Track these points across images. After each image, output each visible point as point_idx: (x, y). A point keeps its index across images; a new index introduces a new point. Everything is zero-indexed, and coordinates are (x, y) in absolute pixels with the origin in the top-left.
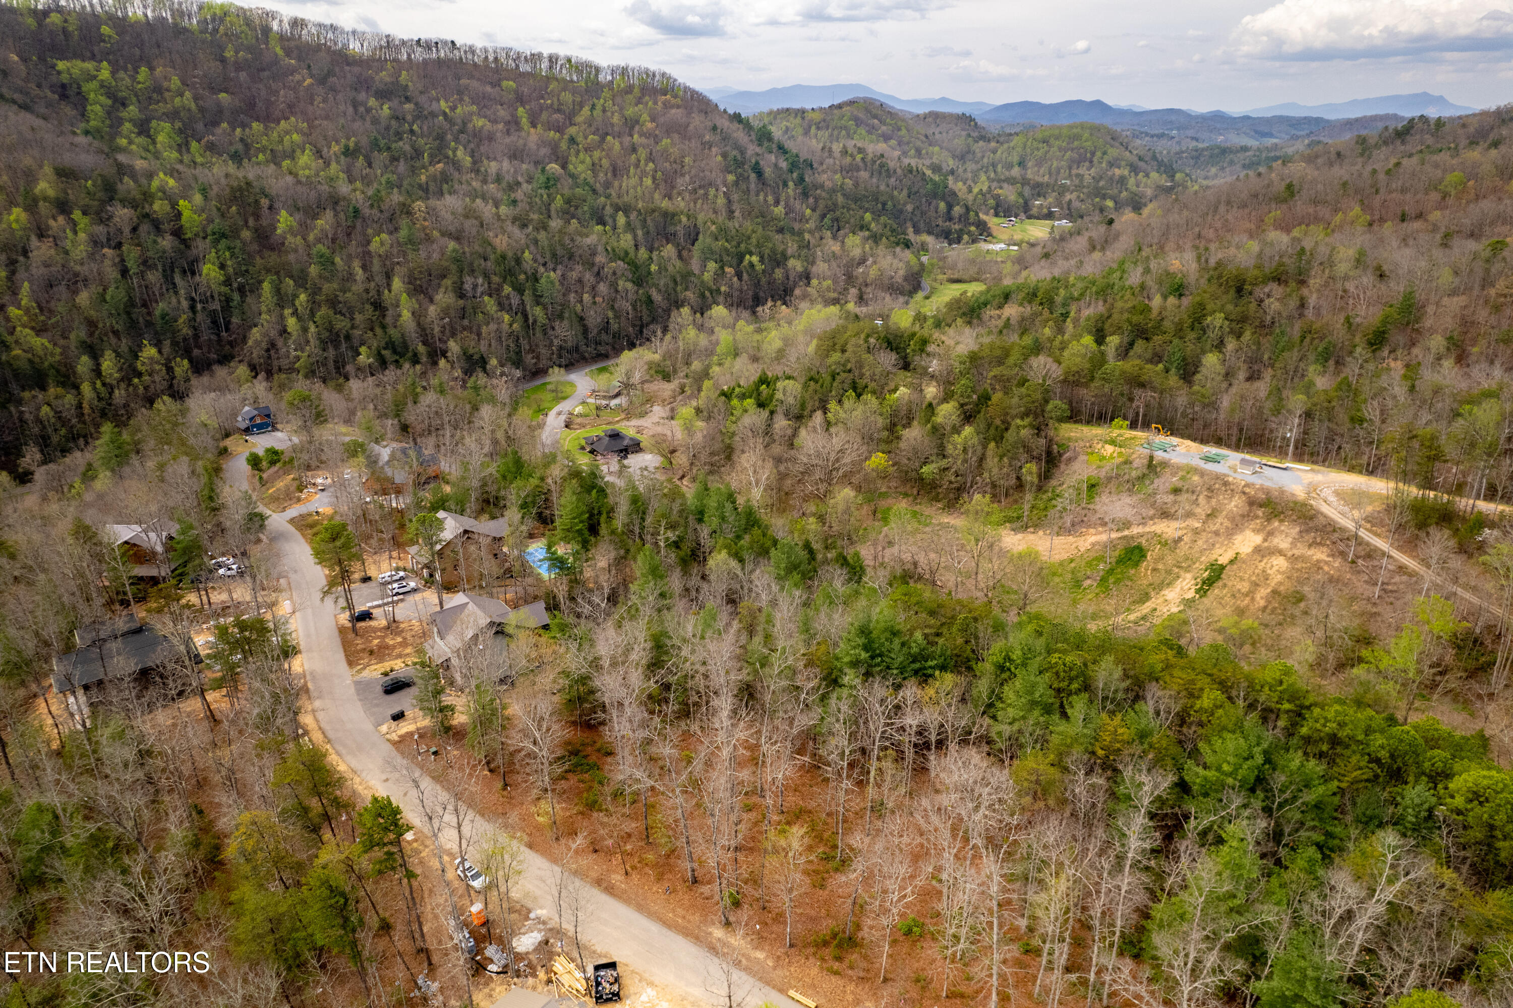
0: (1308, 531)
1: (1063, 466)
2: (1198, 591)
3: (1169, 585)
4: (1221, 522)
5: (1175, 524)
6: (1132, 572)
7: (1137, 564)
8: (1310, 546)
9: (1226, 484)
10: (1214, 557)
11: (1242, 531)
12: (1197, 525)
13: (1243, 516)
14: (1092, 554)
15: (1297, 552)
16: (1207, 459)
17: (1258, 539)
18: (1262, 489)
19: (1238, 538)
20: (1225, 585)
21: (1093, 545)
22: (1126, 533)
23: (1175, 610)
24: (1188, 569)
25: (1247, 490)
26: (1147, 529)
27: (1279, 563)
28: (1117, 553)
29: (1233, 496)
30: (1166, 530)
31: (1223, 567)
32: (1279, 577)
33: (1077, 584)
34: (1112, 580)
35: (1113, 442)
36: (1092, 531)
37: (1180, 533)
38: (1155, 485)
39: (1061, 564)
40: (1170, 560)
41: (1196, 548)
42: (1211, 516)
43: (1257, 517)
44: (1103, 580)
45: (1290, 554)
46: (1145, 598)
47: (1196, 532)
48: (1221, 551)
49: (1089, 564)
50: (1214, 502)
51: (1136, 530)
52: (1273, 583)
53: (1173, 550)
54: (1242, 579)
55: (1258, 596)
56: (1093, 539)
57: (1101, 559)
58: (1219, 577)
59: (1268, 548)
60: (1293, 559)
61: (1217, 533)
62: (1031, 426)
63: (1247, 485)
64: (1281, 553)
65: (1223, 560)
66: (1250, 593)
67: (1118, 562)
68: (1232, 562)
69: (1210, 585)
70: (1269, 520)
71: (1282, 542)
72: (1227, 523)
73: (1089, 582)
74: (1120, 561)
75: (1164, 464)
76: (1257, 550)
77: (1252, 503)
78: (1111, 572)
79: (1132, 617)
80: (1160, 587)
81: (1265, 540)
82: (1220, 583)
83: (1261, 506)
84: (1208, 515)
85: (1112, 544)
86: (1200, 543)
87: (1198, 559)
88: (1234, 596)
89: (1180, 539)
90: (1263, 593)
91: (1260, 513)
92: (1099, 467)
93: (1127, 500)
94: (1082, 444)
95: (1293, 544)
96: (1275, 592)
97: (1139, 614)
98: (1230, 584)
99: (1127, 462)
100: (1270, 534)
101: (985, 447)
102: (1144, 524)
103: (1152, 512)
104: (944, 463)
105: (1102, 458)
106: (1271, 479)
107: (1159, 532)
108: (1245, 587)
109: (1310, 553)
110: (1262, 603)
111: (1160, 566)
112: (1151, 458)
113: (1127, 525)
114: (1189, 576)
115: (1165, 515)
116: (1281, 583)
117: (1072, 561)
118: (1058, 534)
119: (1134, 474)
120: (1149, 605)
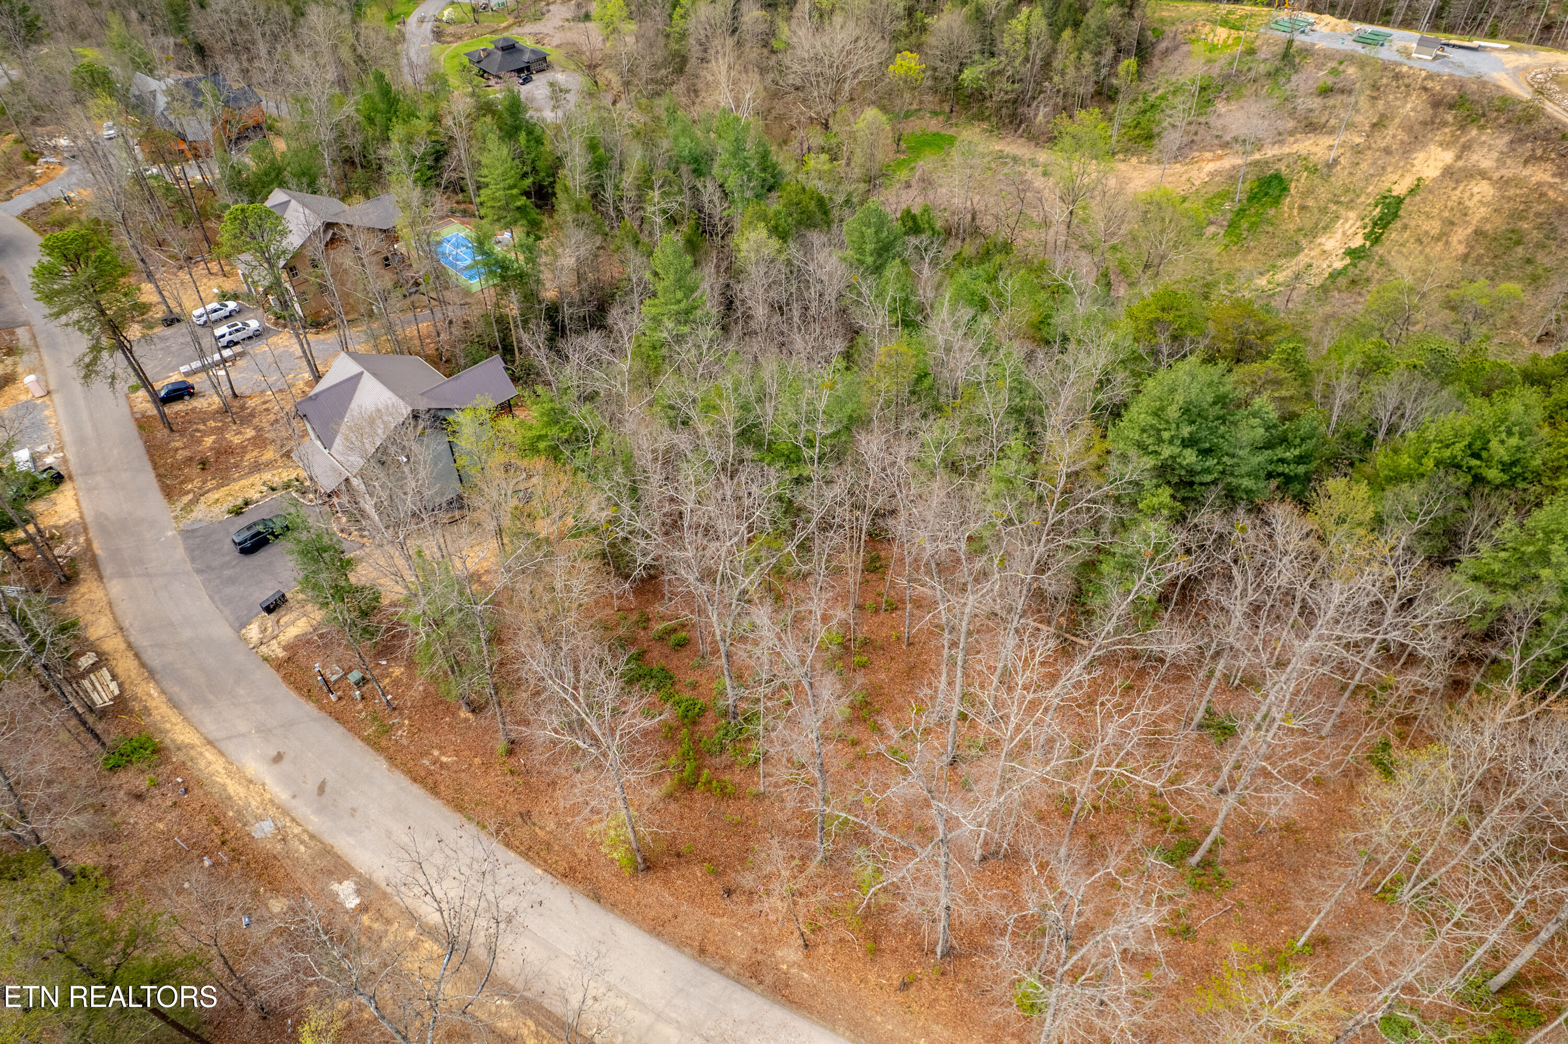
0: (1521, 141)
1: (1156, 62)
2: (1367, 236)
3: (1324, 228)
4: (1393, 134)
5: (1326, 141)
6: (1272, 212)
7: (1277, 201)
8: (1526, 162)
9: (1397, 76)
10: (1387, 185)
11: (1424, 146)
12: (1358, 140)
13: (1424, 123)
14: (1213, 189)
15: (1507, 173)
16: (1362, 40)
17: (1448, 157)
18: (1452, 81)
19: (1420, 157)
20: (1405, 227)
21: (1212, 175)
22: (1257, 156)
23: (1338, 265)
24: (1350, 206)
25: (1430, 84)
26: (1286, 150)
27: (1483, 189)
28: (1247, 186)
29: (1408, 94)
30: (1314, 149)
31: (1400, 201)
32: (1483, 211)
33: (1197, 232)
34: (1245, 224)
35: (1225, 23)
36: (1208, 155)
37: (1333, 154)
38: (1293, 84)
40: (1323, 193)
41: (1359, 174)
42: (1378, 125)
43: (1445, 124)
44: (1233, 225)
45: (1496, 176)
46: (1294, 250)
47: (1357, 151)
48: (1395, 177)
49: (1209, 203)
50: (1381, 103)
51: (1270, 152)
52: (1475, 220)
53: (1326, 178)
54: (1428, 216)
55: (1454, 239)
56: (1210, 167)
57: (1225, 195)
58: (1396, 215)
59: (1463, 169)
60: (1504, 183)
61: (1387, 151)
63: (1430, 77)
64: (1484, 175)
65: (1400, 190)
66: (1443, 237)
67: (1251, 199)
68: (1412, 192)
69: (1384, 227)
70: (1462, 128)
71: (1484, 159)
72: (1402, 136)
73: (1212, 229)
74: (1253, 198)
75: (1307, 52)
76: (1448, 172)
77: (1437, 103)
78: (1241, 213)
79: (1280, 277)
80: (1313, 233)
81: (1459, 158)
82: (1398, 224)
83: (1451, 107)
84: (1374, 125)
85: (1235, 174)
86: (1364, 166)
87: (1363, 190)
88: (1419, 241)
89: (1336, 161)
90: (1460, 236)
91: (1450, 118)
92: (1209, 61)
93: (1254, 107)
94: (1182, 28)
95: (1501, 163)
96: (1478, 233)
97: (1289, 273)
98: (1413, 224)
99: (1251, 52)
100: (1466, 147)
101: (1056, 36)
102: (1281, 142)
103: (1291, 124)
104: (993, 64)
105: (1213, 48)
106: (1460, 66)
107: (1304, 152)
108: (1434, 227)
109: (1526, 172)
110: (1462, 249)
111: (1310, 203)
112: (1290, 42)
113: (1258, 145)
114: (1352, 215)
115: (1311, 127)
116: (1486, 220)
117: (1184, 199)
118: (1159, 163)
119: (1263, 68)
120: (1303, 259)
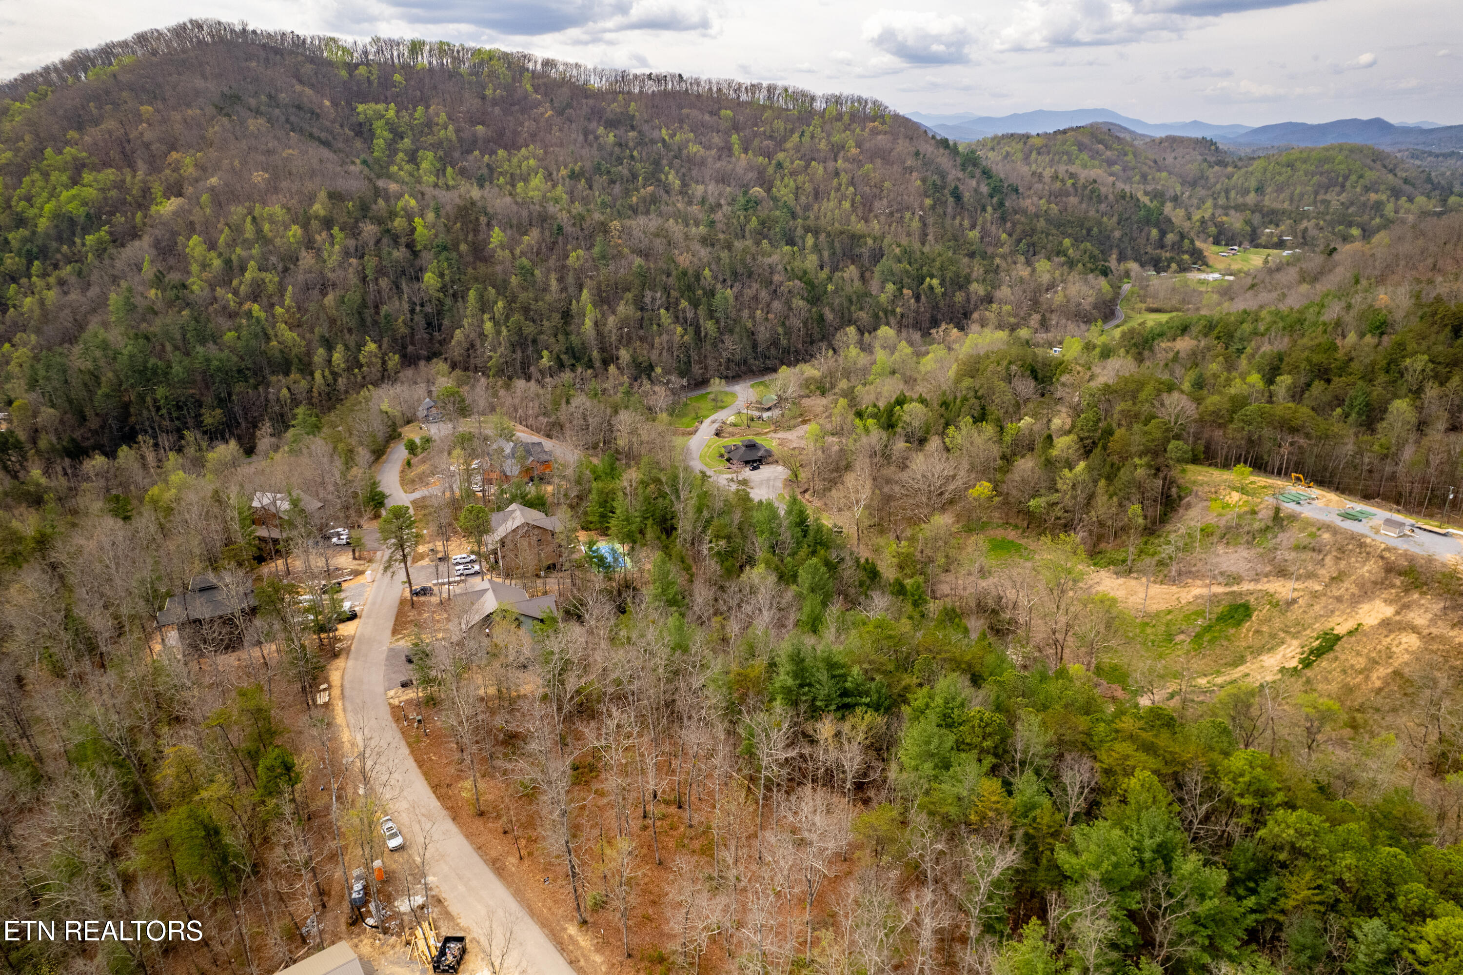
0: (1454, 608)
1: (1181, 511)
2: (1301, 661)
3: (1269, 650)
4: (1347, 587)
5: (1291, 584)
6: (1232, 631)
7: (1239, 623)
8: (1454, 626)
9: (1362, 545)
10: (1331, 625)
11: (1371, 599)
12: (1318, 587)
13: (1375, 583)
14: (1193, 608)
15: (1435, 631)
16: (1347, 516)
17: (1388, 611)
18: (1405, 555)
19: (1365, 607)
20: (1336, 658)
21: (1196, 597)
22: (1235, 588)
23: (1269, 678)
24: (1295, 636)
25: (1387, 555)
26: (1259, 587)
27: (1411, 641)
28: (1220, 609)
29: (1367, 560)
30: (1280, 589)
31: (1338, 638)
32: (1406, 657)
33: (1169, 637)
34: (1207, 637)
35: (1243, 490)
36: (1199, 583)
37: (1296, 595)
38: (1278, 540)
39: (1157, 614)
40: (1277, 623)
41: (1311, 613)
42: (1336, 579)
43: (1393, 586)
44: (1199, 636)
45: (1426, 632)
46: (1240, 660)
47: (1315, 595)
48: (1340, 620)
49: (1187, 618)
50: (1343, 564)
51: (1246, 586)
52: (1396, 663)
53: (1283, 612)
54: (1358, 654)
55: (1374, 676)
56: (1197, 591)
57: (1200, 614)
58: (1331, 648)
59: (1399, 622)
60: (1430, 638)
61: (1339, 599)
62: (1149, 466)
63: (1387, 549)
64: (1415, 629)
65: (1340, 630)
66: (1366, 672)
67: (1218, 619)
68: (1350, 633)
69: (1318, 656)
70: (1407, 591)
71: (1419, 618)
72: (1354, 589)
73: (1182, 637)
74: (1221, 619)
75: (1293, 518)
76: (1386, 624)
77: (1390, 569)
78: (1208, 628)
79: (1219, 680)
80: (1258, 651)
81: (1398, 613)
82: (1331, 655)
83: (1400, 574)
84: (1333, 579)
85: (1214, 599)
86: (1317, 608)
87: (1310, 626)
88: (1344, 672)
89: (1294, 601)
90: (1382, 671)
91: (1398, 582)
92: (1220, 515)
93: (1244, 552)
94: (1207, 489)
95: (1433, 622)
96: (1397, 673)
97: (1227, 678)
98: (1343, 657)
99: (1254, 512)
100: (1407, 606)
101: (1095, 482)
102: (1257, 581)
103: (1268, 568)
104: (1055, 497)
105: (1226, 506)
106: (1421, 545)
107: (1272, 590)
108: (1360, 662)
109: (1452, 634)
110: (1378, 684)
111: (1265, 629)
112: (1277, 510)
113: (1237, 579)
114: (1295, 643)
115: (1282, 573)
116: (1406, 664)
117: (1169, 612)
118: (1162, 583)
119: (1257, 525)
120: (1242, 669)
